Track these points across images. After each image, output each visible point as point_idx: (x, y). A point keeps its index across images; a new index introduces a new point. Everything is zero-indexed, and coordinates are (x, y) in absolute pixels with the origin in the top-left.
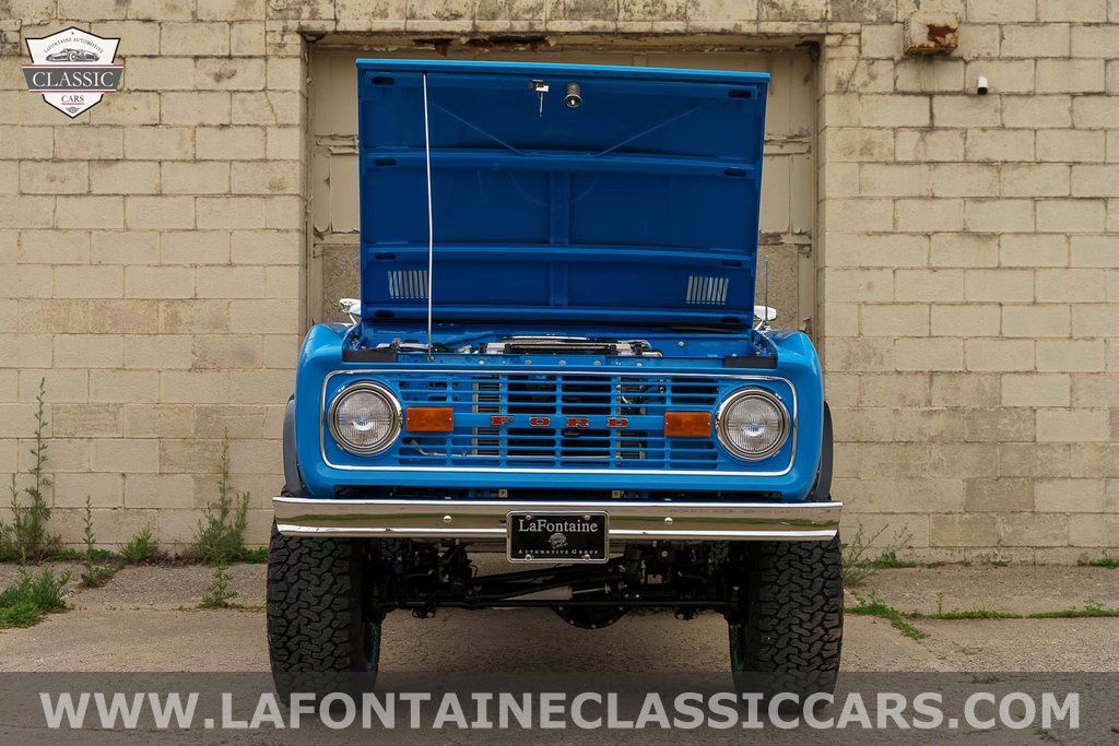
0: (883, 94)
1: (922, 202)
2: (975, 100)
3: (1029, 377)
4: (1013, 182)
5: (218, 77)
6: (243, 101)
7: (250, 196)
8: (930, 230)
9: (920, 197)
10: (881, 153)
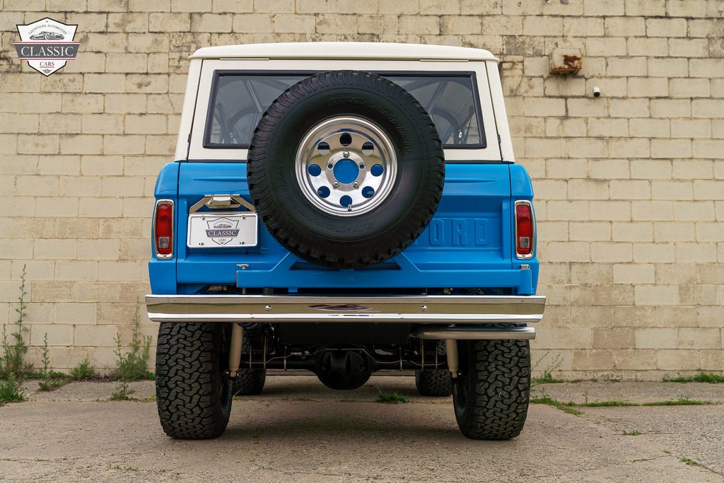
0: (538, 97)
1: (562, 160)
2: (593, 101)
3: (630, 266)
4: (616, 149)
5: (140, 86)
6: (154, 100)
7: (157, 155)
8: (567, 177)
9: (561, 158)
10: (537, 131)
